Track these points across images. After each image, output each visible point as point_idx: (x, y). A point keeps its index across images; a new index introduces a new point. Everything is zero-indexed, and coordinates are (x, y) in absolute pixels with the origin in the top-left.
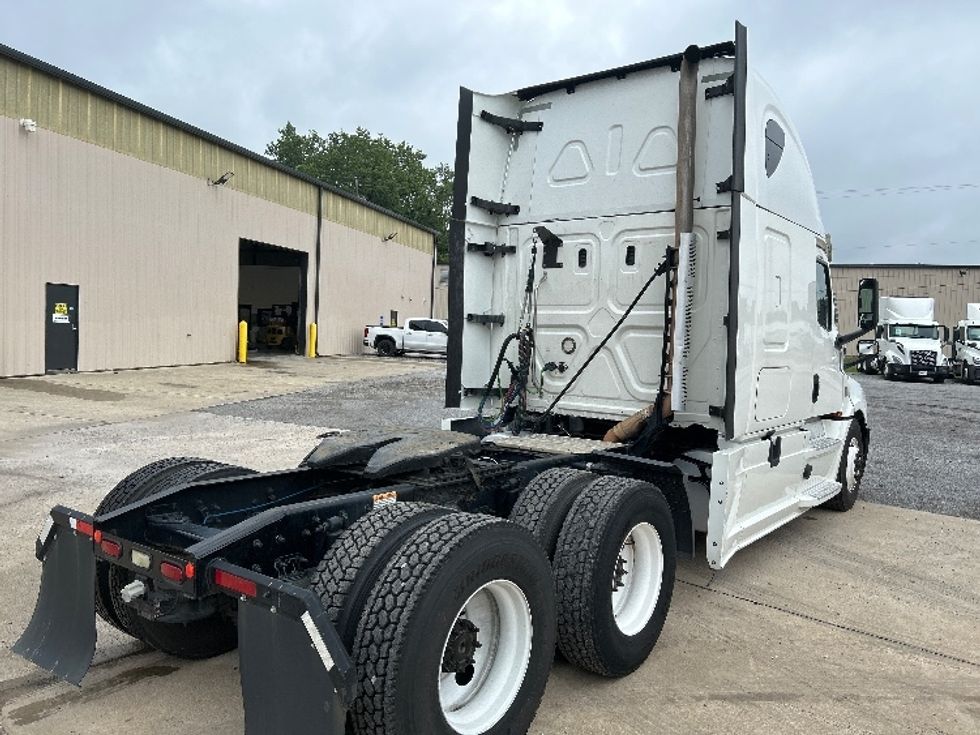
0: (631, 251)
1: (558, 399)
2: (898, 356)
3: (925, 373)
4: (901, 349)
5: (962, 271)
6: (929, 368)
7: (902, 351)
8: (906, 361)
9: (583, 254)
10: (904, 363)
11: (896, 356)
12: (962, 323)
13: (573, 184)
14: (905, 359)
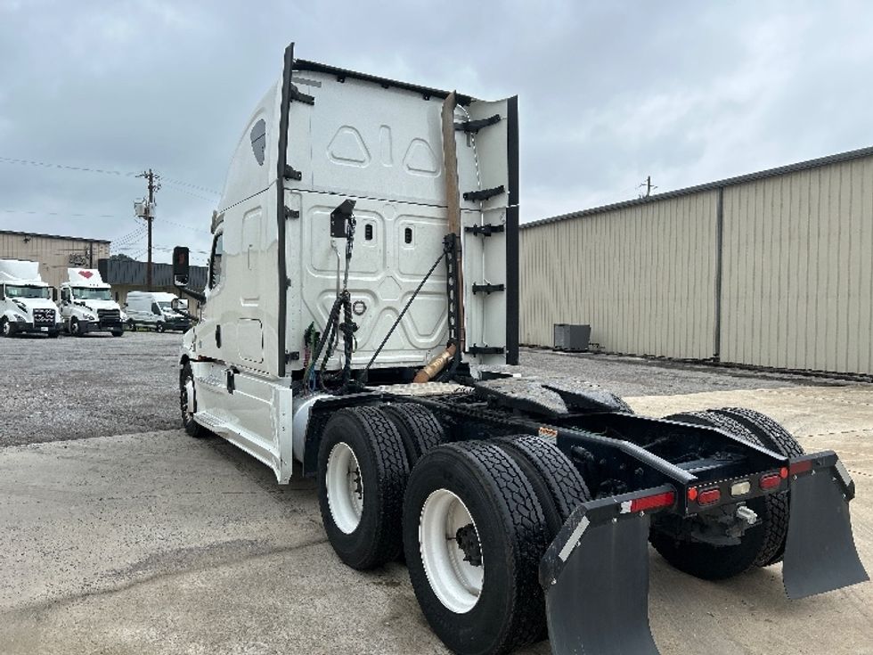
0: (408, 232)
1: (376, 355)
2: (21, 314)
3: (46, 329)
4: (23, 308)
5: (27, 237)
6: (50, 325)
7: (24, 310)
8: (30, 319)
9: (369, 229)
10: (27, 322)
11: (19, 315)
12: (66, 284)
13: (352, 165)
14: (28, 318)
